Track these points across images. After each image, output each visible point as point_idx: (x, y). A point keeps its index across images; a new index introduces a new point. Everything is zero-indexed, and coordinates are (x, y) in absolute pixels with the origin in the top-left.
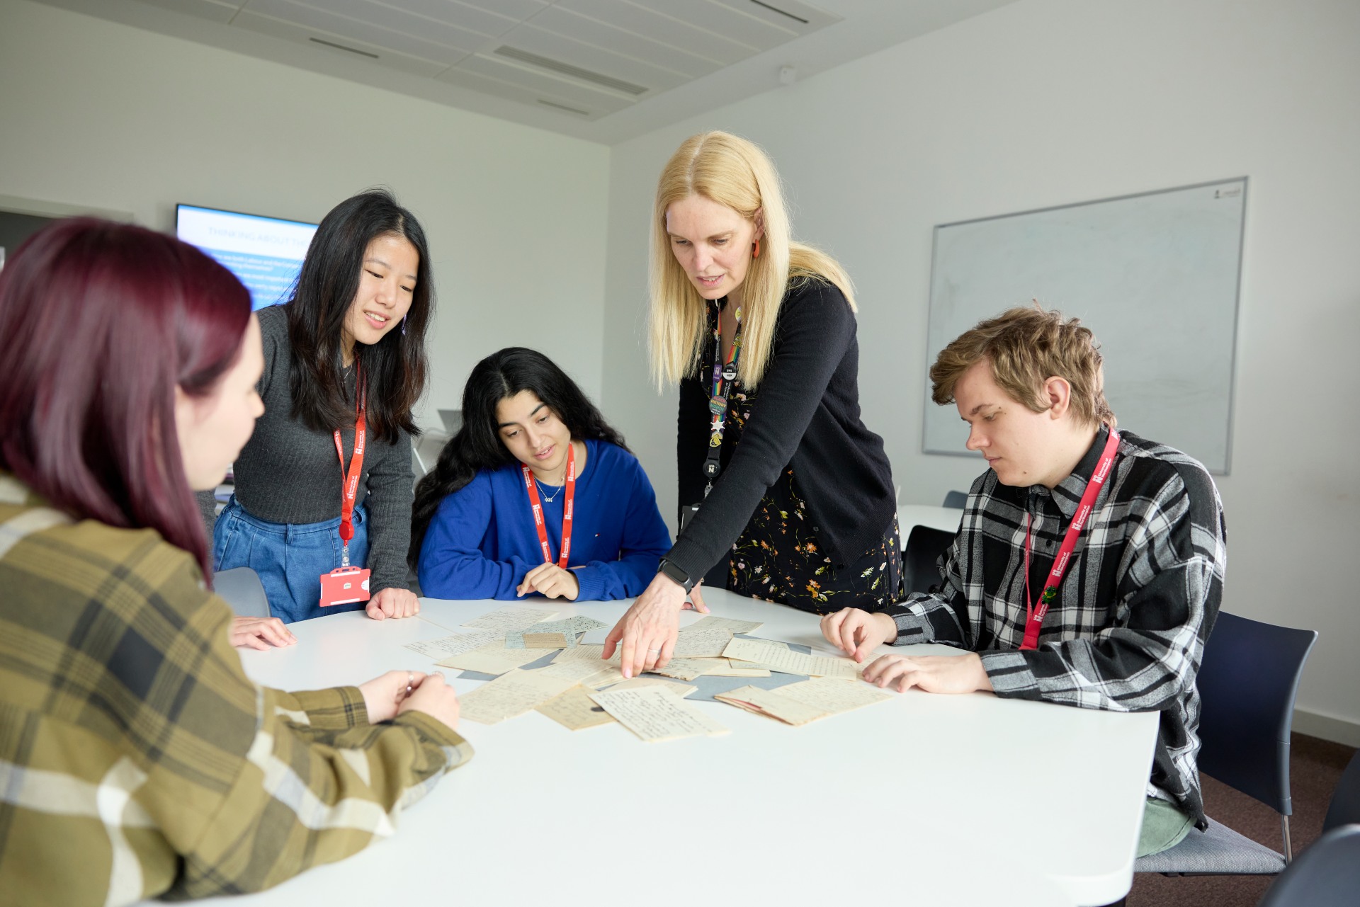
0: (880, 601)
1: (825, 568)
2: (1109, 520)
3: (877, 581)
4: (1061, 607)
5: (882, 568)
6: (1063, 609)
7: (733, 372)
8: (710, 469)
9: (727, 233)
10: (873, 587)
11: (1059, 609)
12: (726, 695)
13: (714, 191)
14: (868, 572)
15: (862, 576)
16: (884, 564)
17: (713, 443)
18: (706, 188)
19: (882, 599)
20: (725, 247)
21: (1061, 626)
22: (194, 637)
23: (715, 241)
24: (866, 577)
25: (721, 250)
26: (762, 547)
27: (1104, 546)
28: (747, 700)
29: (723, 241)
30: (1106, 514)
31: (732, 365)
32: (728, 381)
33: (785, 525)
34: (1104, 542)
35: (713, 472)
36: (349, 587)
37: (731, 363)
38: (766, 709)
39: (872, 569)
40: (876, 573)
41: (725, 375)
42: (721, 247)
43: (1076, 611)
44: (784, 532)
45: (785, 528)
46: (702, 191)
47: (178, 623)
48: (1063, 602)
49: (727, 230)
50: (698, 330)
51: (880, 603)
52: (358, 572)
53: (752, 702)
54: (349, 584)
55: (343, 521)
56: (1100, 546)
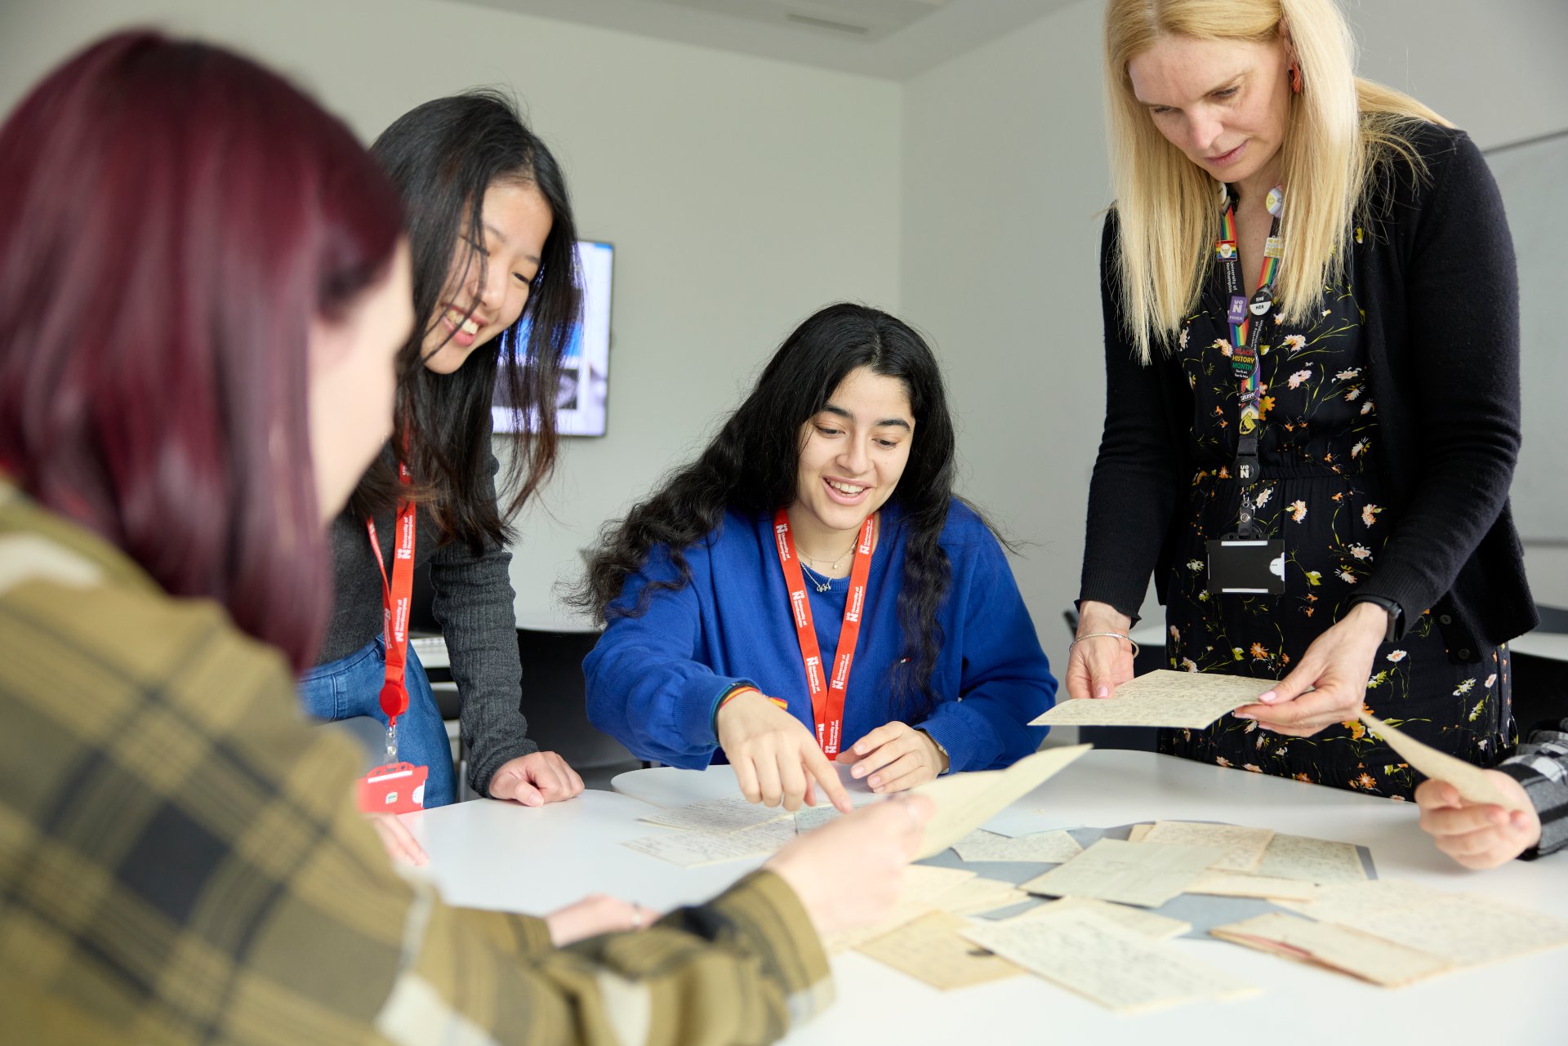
0: (1482, 744)
1: (1388, 675)
3: (1479, 707)
5: (1489, 684)
7: (1265, 300)
8: (1242, 473)
9: (1234, 79)
10: (1473, 716)
12: (1234, 929)
13: (1195, 23)
14: (1465, 688)
15: (1456, 693)
16: (1493, 677)
17: (1244, 429)
18: (1182, 21)
19: (1485, 742)
20: (1237, 98)
22: (300, 812)
23: (1219, 95)
24: (1463, 695)
25: (1230, 106)
26: (1252, 657)
28: (1278, 938)
29: (1229, 91)
31: (1265, 290)
32: (1258, 318)
33: (1314, 599)
35: (1247, 476)
36: (394, 800)
37: (1263, 287)
38: (1320, 953)
39: (1472, 681)
40: (1478, 692)
41: (1253, 308)
42: (1229, 101)
44: (1310, 612)
45: (1314, 605)
46: (1175, 28)
47: (269, 788)
49: (1232, 75)
50: (1204, 237)
51: (1482, 748)
52: (408, 773)
53: (1291, 941)
54: (395, 794)
55: (388, 682)
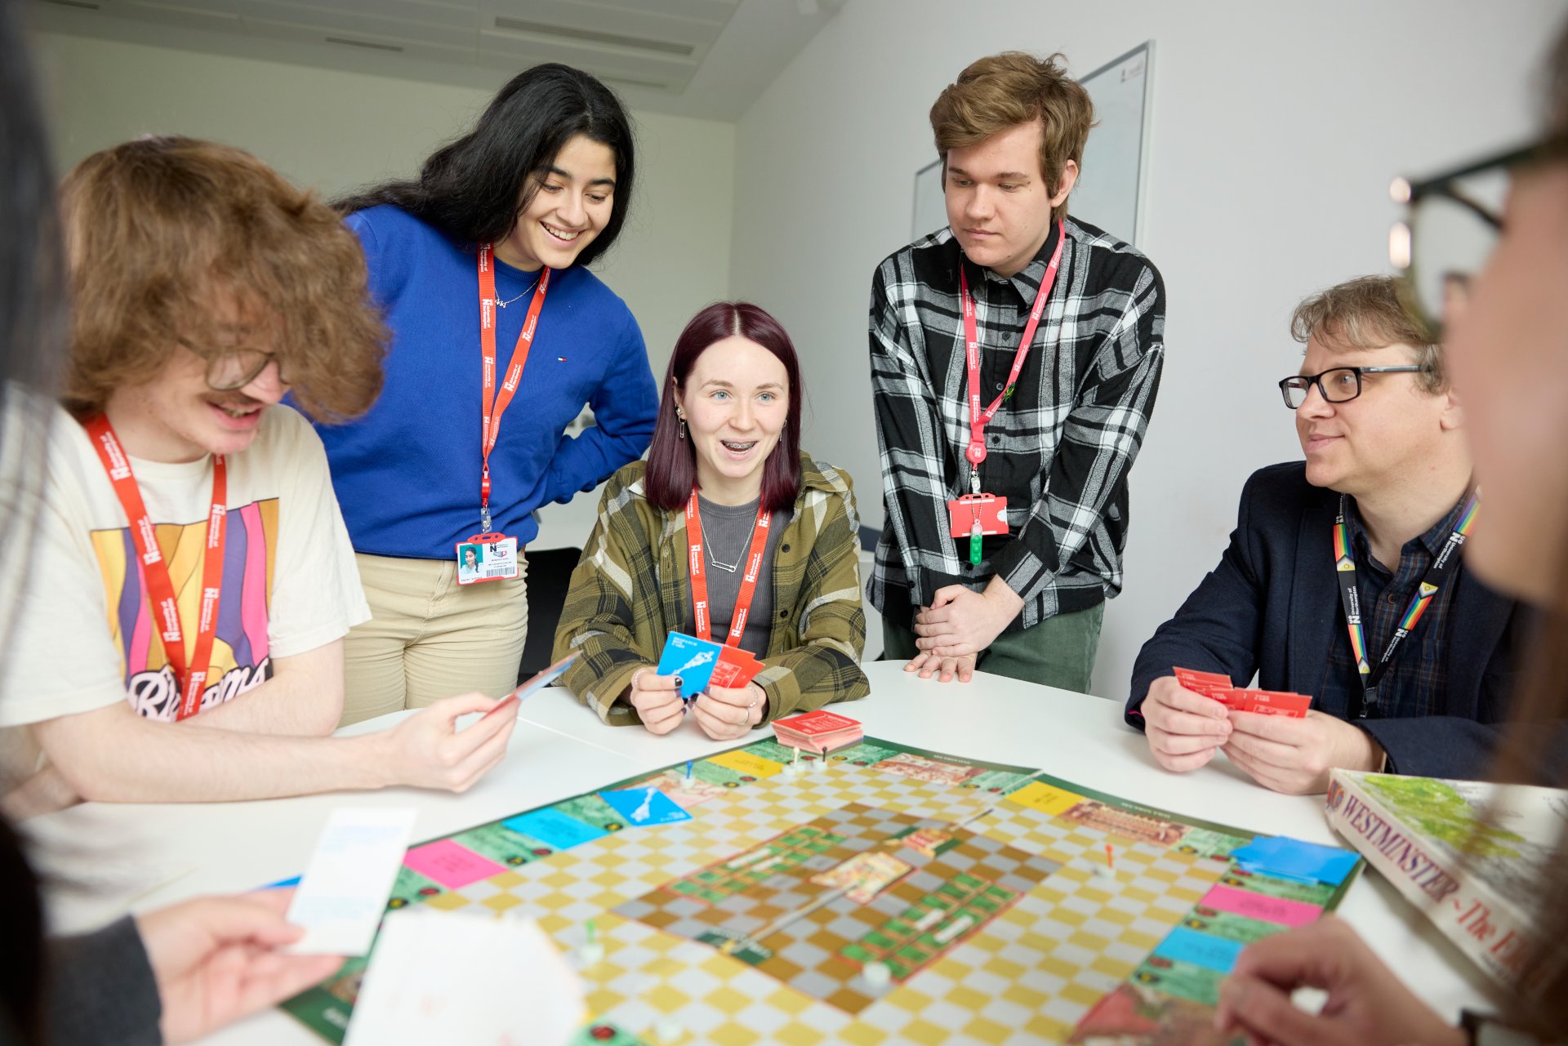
2: (1077, 314)
4: (1037, 407)
6: (1039, 409)
11: (1035, 410)
21: (1037, 429)
27: (1075, 340)
30: (1074, 305)
34: (1075, 336)
43: (1053, 412)
48: (1039, 402)
56: (1071, 341)
